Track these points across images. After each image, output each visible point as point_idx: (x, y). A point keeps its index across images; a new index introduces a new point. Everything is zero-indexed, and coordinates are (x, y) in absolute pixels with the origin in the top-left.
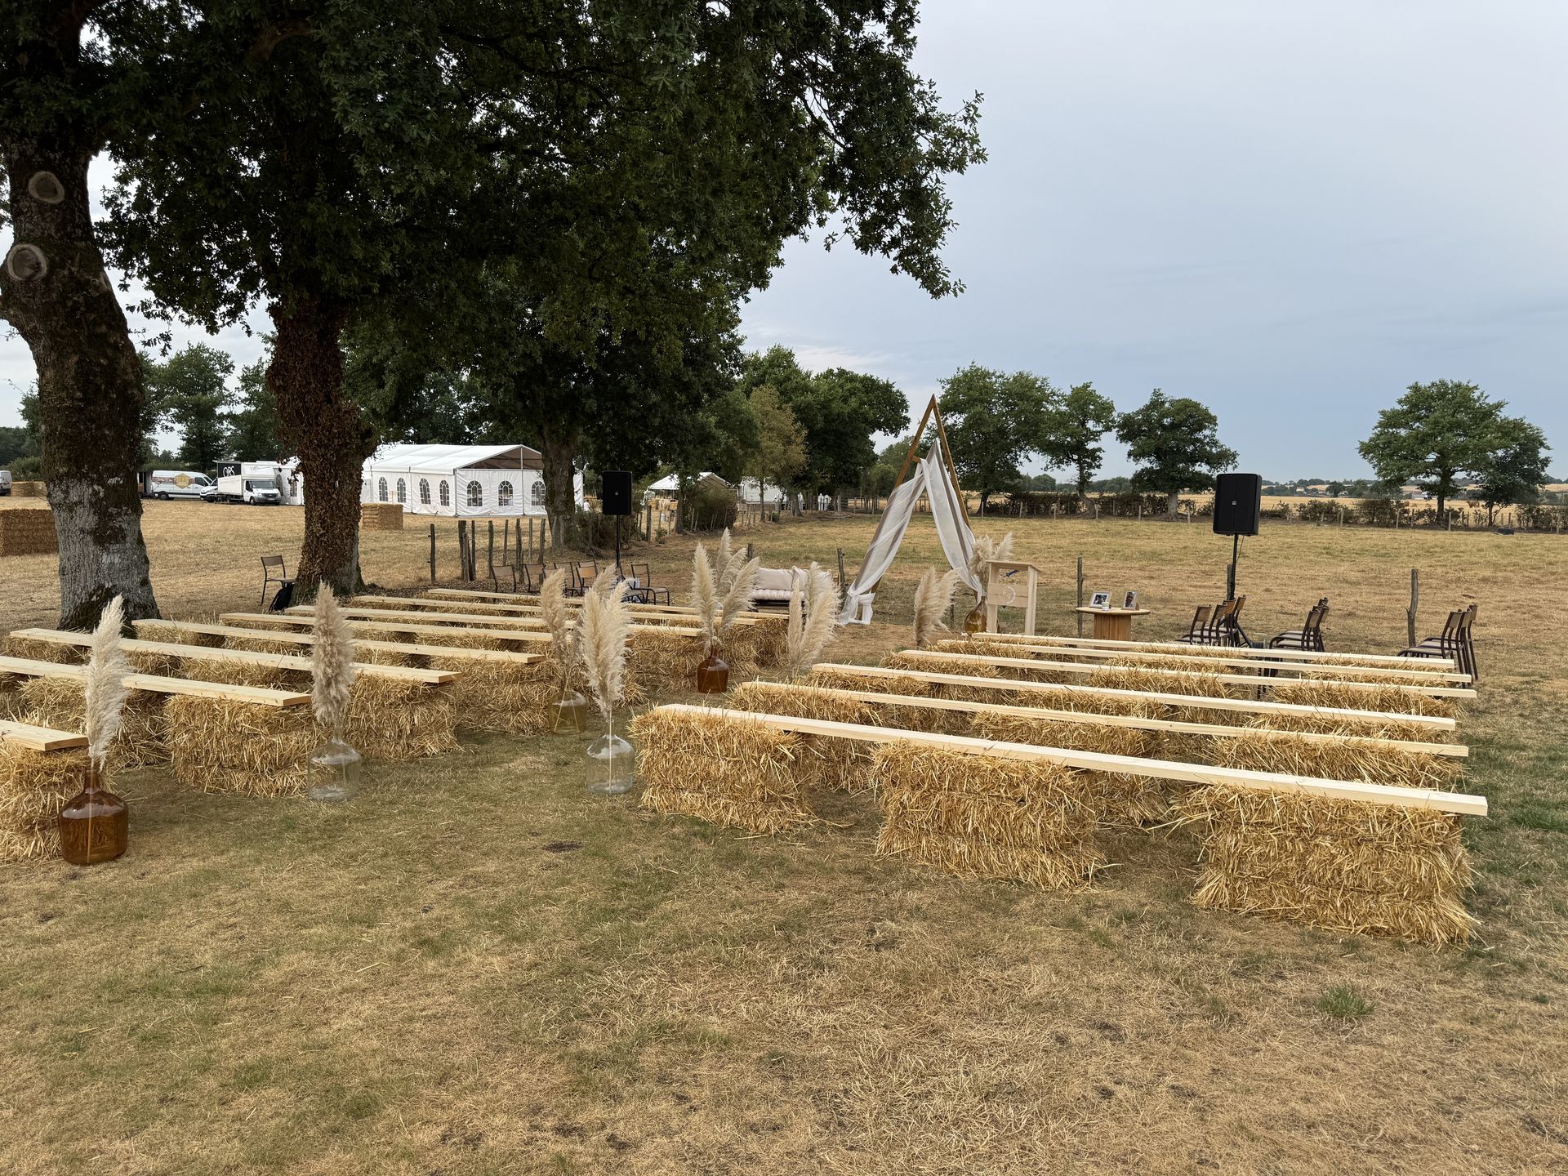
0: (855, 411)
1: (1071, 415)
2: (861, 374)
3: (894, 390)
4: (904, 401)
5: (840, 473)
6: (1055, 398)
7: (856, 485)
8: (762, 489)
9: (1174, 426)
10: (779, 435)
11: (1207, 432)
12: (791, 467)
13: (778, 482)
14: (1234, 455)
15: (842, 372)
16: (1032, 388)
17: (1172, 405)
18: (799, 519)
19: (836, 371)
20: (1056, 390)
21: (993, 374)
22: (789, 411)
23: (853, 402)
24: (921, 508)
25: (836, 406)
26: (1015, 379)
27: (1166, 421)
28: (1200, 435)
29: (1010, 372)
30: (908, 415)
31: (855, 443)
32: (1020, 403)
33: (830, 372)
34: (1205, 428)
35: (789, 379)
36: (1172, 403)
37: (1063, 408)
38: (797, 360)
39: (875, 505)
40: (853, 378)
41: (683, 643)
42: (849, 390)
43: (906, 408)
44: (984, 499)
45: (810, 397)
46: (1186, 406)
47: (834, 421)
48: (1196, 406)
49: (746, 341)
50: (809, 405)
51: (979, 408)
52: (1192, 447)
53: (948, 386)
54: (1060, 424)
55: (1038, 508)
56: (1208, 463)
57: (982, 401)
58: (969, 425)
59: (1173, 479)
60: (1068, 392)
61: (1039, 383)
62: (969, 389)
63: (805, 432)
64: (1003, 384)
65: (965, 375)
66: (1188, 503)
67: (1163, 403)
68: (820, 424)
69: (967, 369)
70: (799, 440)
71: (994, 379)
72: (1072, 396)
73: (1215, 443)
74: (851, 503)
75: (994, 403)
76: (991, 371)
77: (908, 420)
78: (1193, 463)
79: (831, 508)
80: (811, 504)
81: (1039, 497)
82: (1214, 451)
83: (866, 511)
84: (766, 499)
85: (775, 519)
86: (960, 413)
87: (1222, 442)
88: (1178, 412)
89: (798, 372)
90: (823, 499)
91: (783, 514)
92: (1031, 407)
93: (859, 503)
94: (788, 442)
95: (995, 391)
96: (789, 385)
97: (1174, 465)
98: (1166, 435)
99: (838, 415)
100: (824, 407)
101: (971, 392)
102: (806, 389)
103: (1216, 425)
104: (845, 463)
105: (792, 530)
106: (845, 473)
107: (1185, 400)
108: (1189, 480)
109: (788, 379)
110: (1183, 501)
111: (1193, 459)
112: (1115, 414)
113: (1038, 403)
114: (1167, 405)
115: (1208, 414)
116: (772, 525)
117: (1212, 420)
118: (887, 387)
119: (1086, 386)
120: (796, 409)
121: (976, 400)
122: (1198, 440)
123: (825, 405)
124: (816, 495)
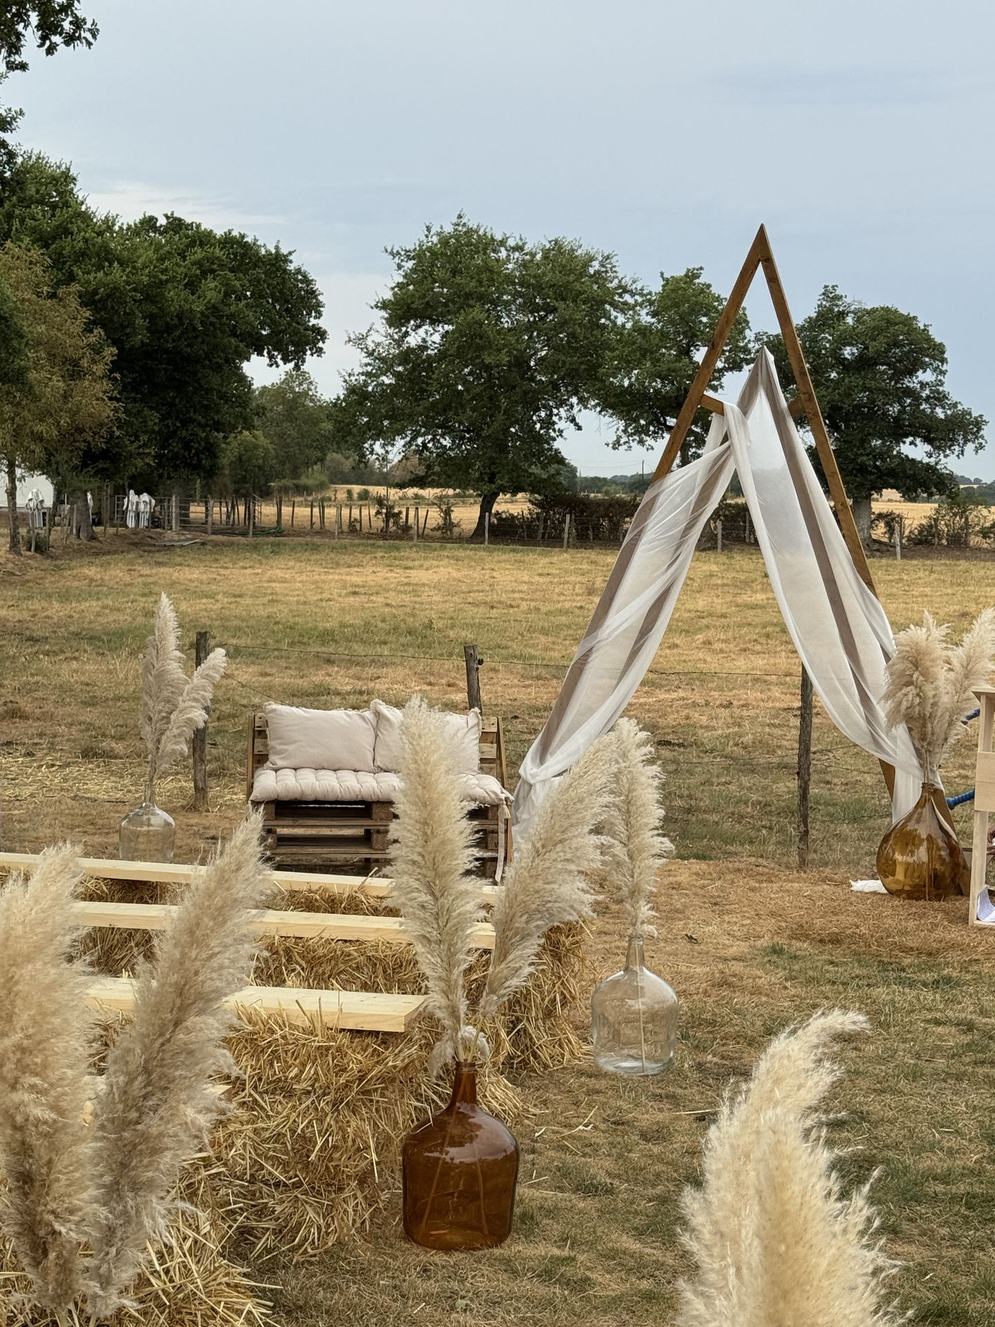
0: (214, 309)
1: (663, 335)
2: (219, 232)
3: (291, 267)
4: (313, 293)
5: (176, 446)
6: (627, 297)
7: (210, 473)
8: (12, 479)
9: (864, 363)
10: (52, 356)
11: (926, 376)
12: (80, 430)
13: (46, 466)
14: (978, 424)
15: (176, 225)
16: (581, 275)
17: (858, 320)
18: (93, 549)
19: (162, 221)
20: (627, 281)
21: (503, 243)
22: (73, 303)
23: (211, 289)
24: (352, 524)
25: (175, 297)
26: (546, 253)
27: (848, 352)
28: (912, 383)
29: (537, 240)
30: (322, 323)
31: (215, 380)
32: (561, 305)
33: (149, 223)
34: (924, 367)
35: (67, 232)
36: (860, 315)
37: (645, 318)
38: (81, 190)
39: (249, 514)
40: (203, 239)
41: (356, 1060)
42: (198, 263)
43: (317, 308)
44: (486, 506)
45: (117, 274)
46: (889, 322)
47: (169, 329)
48: (908, 321)
49: (20, 121)
50: (114, 292)
51: (477, 313)
52: (897, 408)
53: (410, 265)
54: (644, 353)
55: (597, 527)
56: (927, 440)
57: (482, 298)
58: (455, 350)
59: (862, 469)
60: (656, 287)
61: (596, 265)
62: (455, 272)
63: (110, 352)
64: (524, 265)
65: (444, 241)
66: (891, 520)
67: (842, 315)
68: (140, 337)
69: (449, 229)
70: (99, 369)
71: (503, 254)
72: (664, 296)
73: (939, 398)
74: (197, 511)
75: (507, 303)
76: (498, 237)
77: (321, 334)
78: (899, 437)
79: (155, 522)
80: (113, 514)
81: (599, 504)
82: (939, 412)
83: (229, 529)
84: (21, 501)
85: (41, 547)
86: (433, 322)
87: (954, 397)
88: (875, 333)
89: (86, 217)
90: (139, 503)
91: (56, 535)
92: (580, 313)
93: (219, 511)
94: (74, 371)
95: (509, 279)
96: (67, 246)
97: (864, 441)
98: (853, 380)
99: (180, 317)
100: (149, 298)
101: (458, 279)
102: (105, 257)
103: (943, 361)
104: (185, 423)
105: (92, 572)
106: (187, 446)
107: (887, 310)
108: (892, 473)
109: (63, 231)
110: (880, 516)
111: (899, 431)
112: (749, 334)
113: (598, 304)
114: (850, 320)
115: (929, 340)
116: (34, 561)
117: (937, 352)
118: (278, 261)
119: (692, 276)
120: (88, 299)
121: (468, 296)
122: (909, 392)
123: (152, 294)
124: (121, 492)
